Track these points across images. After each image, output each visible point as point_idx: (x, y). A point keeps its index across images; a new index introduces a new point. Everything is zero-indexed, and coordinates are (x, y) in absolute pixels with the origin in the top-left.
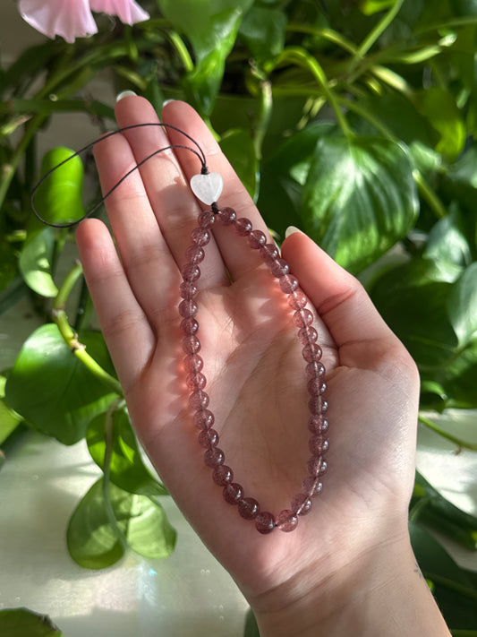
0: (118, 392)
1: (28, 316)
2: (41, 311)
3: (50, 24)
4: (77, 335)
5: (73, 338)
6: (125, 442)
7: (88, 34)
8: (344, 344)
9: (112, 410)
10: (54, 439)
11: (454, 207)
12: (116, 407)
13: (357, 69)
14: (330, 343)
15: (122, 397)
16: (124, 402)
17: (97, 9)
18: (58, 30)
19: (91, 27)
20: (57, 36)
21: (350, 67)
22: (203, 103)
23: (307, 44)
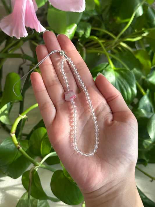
0: (34, 163)
3: (11, 32)
4: (19, 143)
7: (25, 36)
8: (115, 112)
11: (148, 91)
12: (33, 169)
13: (116, 43)
14: (111, 112)
15: (35, 166)
17: (27, 26)
20: (13, 36)
21: (113, 43)
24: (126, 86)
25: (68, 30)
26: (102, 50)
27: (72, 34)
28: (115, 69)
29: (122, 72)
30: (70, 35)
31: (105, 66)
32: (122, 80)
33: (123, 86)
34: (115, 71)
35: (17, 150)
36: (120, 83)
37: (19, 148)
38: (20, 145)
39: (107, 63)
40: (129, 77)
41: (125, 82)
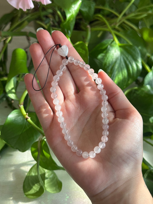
0: (42, 134)
1: (6, 107)
2: (11, 106)
4: (28, 114)
5: (26, 115)
6: (45, 151)
7: (31, 8)
8: (117, 110)
9: (40, 140)
10: (18, 150)
12: (42, 139)
15: (44, 136)
16: (45, 137)
18: (20, 6)
19: (32, 6)
20: (20, 9)
22: (68, 33)
23: (102, 12)
24: (131, 62)
25: (73, 6)
26: (107, 27)
27: (77, 10)
28: (120, 45)
29: (127, 48)
30: (75, 11)
31: (110, 43)
32: (127, 56)
33: (128, 62)
34: (120, 47)
35: (26, 120)
36: (125, 59)
37: (27, 119)
38: (28, 116)
39: (112, 40)
40: (134, 52)
41: (130, 58)
